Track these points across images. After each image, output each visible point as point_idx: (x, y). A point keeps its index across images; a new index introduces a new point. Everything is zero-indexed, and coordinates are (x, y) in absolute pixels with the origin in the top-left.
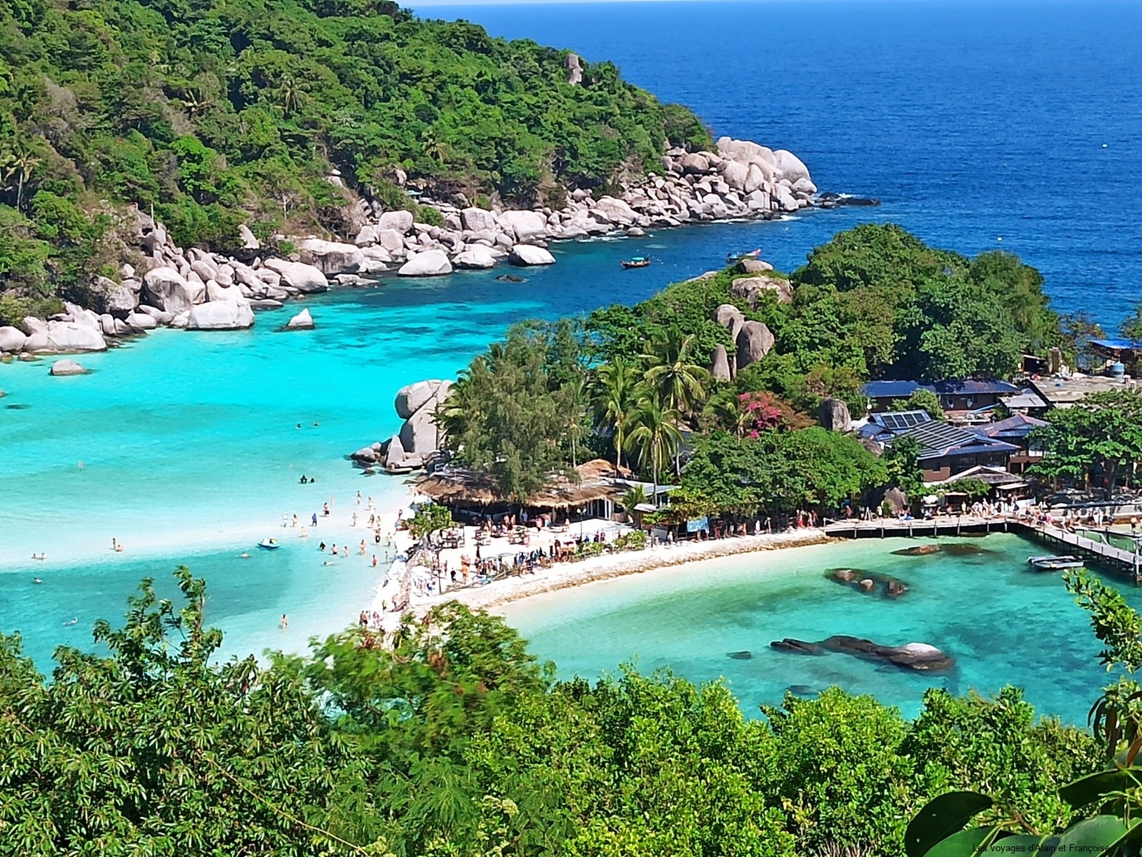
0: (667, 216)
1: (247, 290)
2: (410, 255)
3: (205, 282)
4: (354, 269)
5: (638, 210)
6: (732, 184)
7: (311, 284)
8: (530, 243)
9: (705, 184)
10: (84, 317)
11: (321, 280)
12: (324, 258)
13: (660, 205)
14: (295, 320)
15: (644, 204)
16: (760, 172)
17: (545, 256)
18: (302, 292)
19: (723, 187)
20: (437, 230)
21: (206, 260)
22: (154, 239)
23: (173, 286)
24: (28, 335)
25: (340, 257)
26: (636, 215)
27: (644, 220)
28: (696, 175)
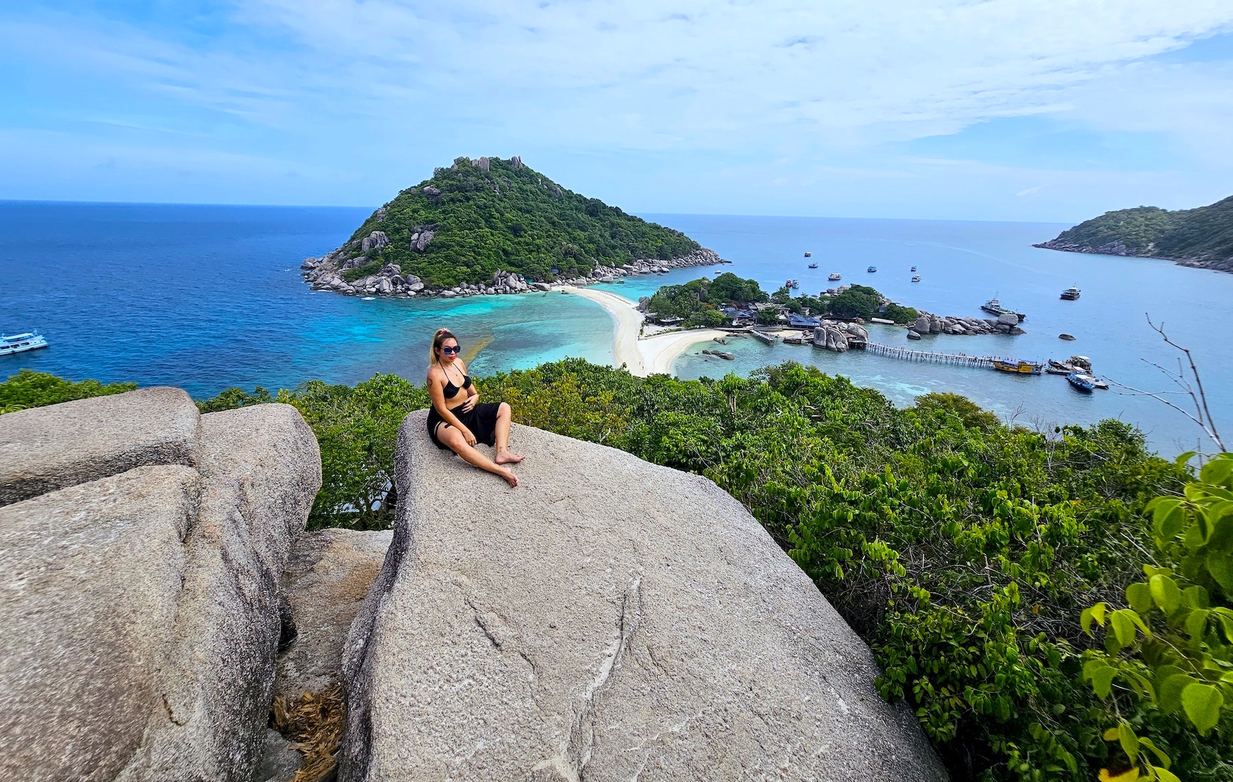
1: (612, 274)
2: (642, 268)
6: (704, 257)
7: (624, 273)
8: (665, 267)
9: (698, 257)
11: (626, 273)
18: (622, 275)
19: (702, 257)
20: (648, 263)
25: (630, 268)
28: (697, 255)
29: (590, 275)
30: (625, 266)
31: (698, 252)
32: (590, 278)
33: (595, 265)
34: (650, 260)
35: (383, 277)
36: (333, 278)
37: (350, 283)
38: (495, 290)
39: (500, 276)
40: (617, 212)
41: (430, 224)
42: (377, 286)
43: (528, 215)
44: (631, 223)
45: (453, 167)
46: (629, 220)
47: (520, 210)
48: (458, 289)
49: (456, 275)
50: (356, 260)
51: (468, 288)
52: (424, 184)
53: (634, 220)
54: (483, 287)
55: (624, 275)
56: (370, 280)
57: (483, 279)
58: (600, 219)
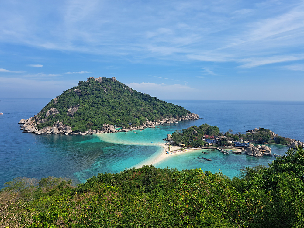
0: (187, 119)
1: (154, 125)
2: (167, 122)
3: (151, 124)
10: (142, 126)
17: (177, 122)
19: (192, 117)
22: (147, 120)
24: (138, 128)
25: (161, 122)
28: (189, 116)
32: (145, 126)
34: (170, 118)
35: (55, 127)
36: (32, 128)
37: (40, 130)
38: (104, 132)
39: (106, 126)
40: (155, 99)
41: (76, 104)
42: (52, 131)
45: (87, 81)
46: (160, 102)
47: (115, 98)
48: (87, 132)
49: (87, 126)
50: (43, 120)
51: (92, 131)
52: (74, 88)
53: (162, 102)
54: (99, 131)
55: (159, 125)
56: (49, 128)
57: (99, 128)
58: (148, 102)
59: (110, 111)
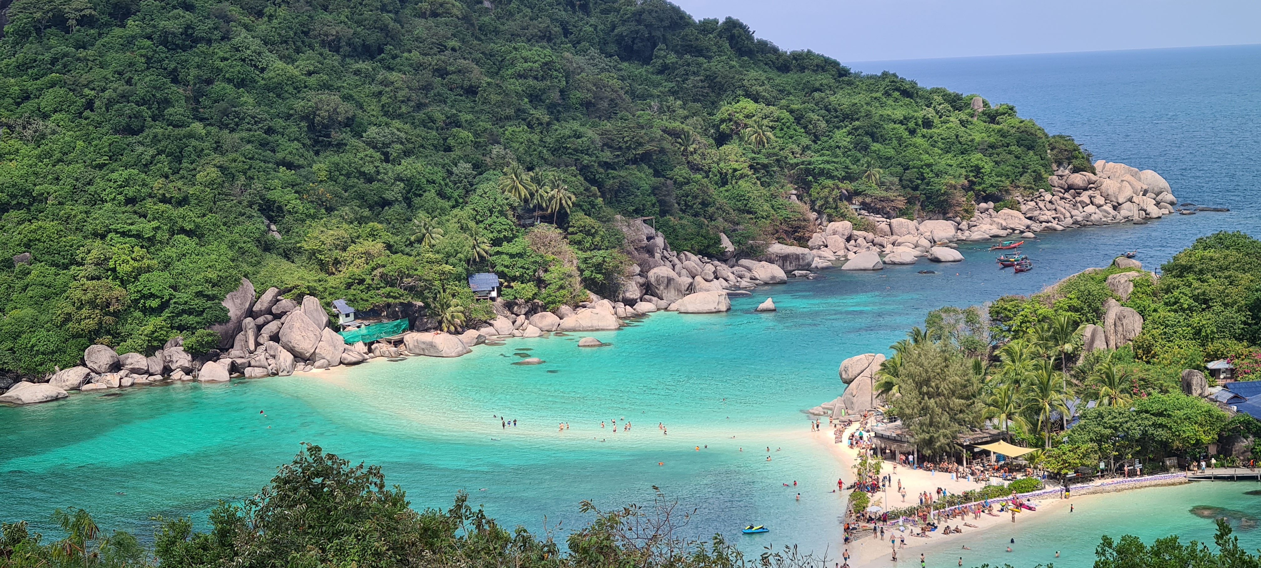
0: (1054, 224)
1: (725, 284)
2: (851, 255)
3: (693, 278)
4: (807, 267)
5: (1030, 218)
6: (1107, 198)
7: (773, 278)
8: (944, 245)
9: (1085, 197)
10: (602, 305)
11: (780, 274)
12: (784, 259)
13: (1048, 215)
14: (762, 306)
15: (1036, 213)
16: (1130, 187)
17: (956, 255)
18: (766, 284)
19: (1100, 200)
20: (870, 236)
21: (693, 261)
22: (656, 245)
23: (670, 280)
24: (561, 318)
25: (797, 257)
26: (1029, 222)
27: (1036, 227)
28: (1078, 190)
29: (633, 291)
30: (777, 248)
31: (1078, 179)
32: (631, 303)
33: (650, 251)
34: (881, 222)
38: (234, 368)
39: (250, 313)
40: (732, 39)
43: (364, 65)
44: (791, 78)
47: (334, 46)
48: (74, 375)
49: (68, 318)
51: (116, 367)
53: (802, 69)
54: (183, 359)
55: (773, 284)
57: (181, 328)
58: (664, 70)
59: (290, 166)
